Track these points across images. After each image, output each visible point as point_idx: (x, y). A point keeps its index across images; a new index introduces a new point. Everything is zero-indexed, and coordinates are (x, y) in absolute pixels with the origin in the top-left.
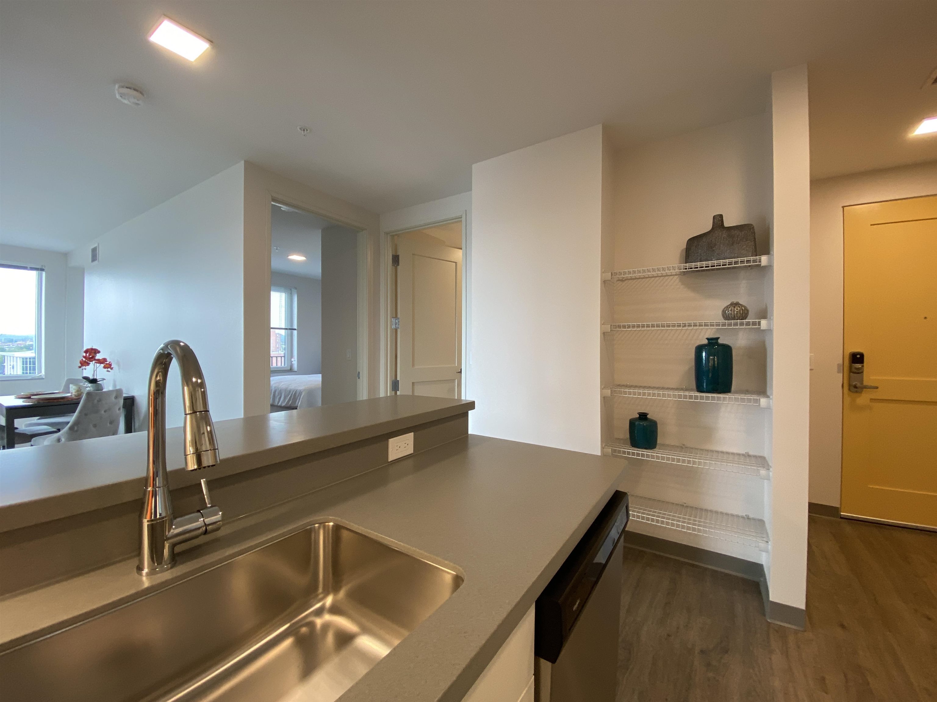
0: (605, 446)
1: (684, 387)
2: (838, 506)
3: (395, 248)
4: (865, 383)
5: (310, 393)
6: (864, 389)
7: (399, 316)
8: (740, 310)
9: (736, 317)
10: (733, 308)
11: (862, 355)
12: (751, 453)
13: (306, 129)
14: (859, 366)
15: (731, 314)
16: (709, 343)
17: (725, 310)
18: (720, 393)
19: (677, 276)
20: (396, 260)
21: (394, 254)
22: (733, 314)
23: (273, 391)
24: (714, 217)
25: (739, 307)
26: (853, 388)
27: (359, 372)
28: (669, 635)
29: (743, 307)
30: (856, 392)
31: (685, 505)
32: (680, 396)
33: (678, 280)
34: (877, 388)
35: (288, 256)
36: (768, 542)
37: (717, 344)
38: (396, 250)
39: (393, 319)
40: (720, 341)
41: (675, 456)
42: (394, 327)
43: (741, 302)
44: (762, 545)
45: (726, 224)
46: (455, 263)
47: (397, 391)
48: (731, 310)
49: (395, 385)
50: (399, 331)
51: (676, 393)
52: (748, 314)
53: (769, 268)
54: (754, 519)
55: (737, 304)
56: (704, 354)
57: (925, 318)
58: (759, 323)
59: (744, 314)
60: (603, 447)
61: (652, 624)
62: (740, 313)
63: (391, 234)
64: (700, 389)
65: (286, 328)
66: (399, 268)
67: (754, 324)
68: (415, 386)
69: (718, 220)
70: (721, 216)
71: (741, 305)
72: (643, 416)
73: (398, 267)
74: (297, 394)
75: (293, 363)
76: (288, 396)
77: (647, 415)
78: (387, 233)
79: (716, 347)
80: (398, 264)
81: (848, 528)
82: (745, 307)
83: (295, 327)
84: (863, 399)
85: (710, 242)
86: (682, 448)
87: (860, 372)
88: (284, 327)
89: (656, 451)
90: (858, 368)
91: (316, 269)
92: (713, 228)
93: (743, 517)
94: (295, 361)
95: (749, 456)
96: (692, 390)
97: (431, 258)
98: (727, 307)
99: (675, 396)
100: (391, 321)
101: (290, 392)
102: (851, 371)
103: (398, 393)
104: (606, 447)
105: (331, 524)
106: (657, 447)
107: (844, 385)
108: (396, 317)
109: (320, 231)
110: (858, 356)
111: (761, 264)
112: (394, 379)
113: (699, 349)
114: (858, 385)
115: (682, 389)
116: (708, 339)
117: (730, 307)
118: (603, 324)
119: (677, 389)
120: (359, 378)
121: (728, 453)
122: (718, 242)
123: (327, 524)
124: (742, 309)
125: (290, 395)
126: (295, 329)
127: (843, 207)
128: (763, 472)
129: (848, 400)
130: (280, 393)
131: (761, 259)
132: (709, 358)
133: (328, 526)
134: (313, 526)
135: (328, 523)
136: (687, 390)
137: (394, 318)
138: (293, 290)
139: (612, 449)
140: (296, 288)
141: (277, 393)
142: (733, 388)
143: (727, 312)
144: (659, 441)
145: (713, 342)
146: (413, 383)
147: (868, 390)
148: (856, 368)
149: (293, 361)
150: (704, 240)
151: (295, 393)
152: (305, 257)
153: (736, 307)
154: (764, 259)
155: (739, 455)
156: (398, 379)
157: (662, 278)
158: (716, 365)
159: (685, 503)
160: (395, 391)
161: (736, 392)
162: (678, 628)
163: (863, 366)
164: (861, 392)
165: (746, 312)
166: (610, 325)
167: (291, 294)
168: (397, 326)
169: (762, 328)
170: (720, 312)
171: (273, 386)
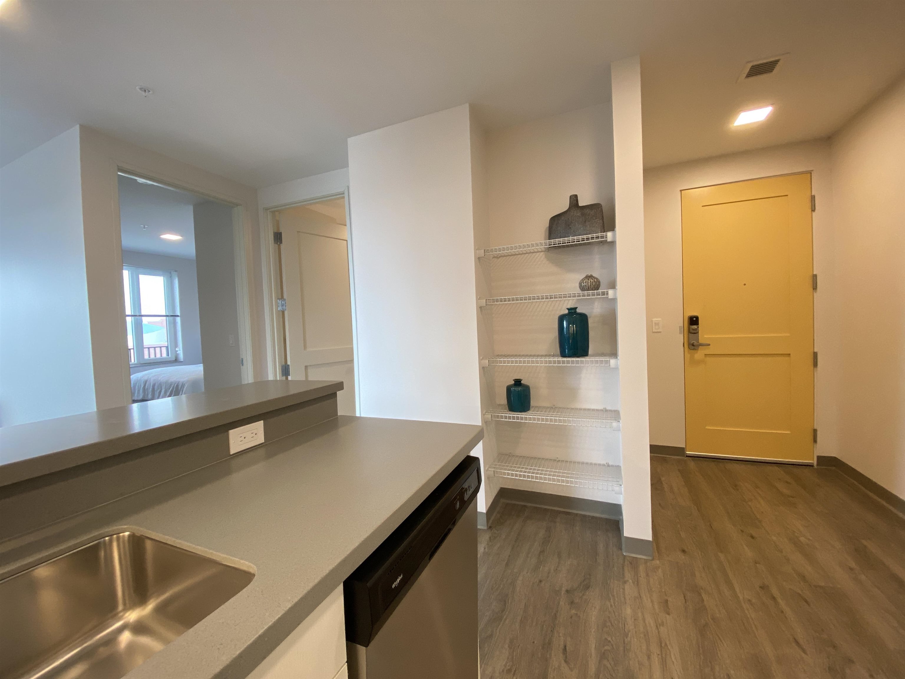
0: (486, 412)
1: (552, 353)
2: (684, 446)
3: (277, 224)
4: (701, 341)
5: (194, 384)
6: (700, 347)
7: (285, 296)
8: (593, 282)
9: (590, 289)
10: (587, 280)
11: (697, 318)
12: (609, 408)
13: (147, 90)
14: (695, 327)
15: (586, 286)
16: (569, 313)
17: (581, 282)
18: (578, 357)
19: (543, 253)
20: (278, 237)
21: (276, 231)
22: (587, 286)
23: (151, 385)
24: (570, 197)
25: (592, 279)
26: (692, 346)
27: (242, 359)
28: (540, 581)
29: (596, 279)
30: (694, 349)
31: (557, 460)
32: (550, 362)
33: (544, 256)
34: (709, 345)
35: (161, 235)
36: (621, 485)
37: (575, 312)
38: (278, 227)
39: (278, 300)
40: (578, 311)
41: (544, 416)
42: (280, 308)
43: (594, 275)
44: (617, 489)
45: (581, 204)
46: (346, 241)
47: (288, 376)
48: (586, 282)
49: (286, 370)
50: (286, 313)
51: (547, 359)
52: (600, 285)
53: (613, 243)
54: (612, 466)
55: (591, 277)
56: (565, 323)
57: (745, 284)
58: (607, 294)
59: (596, 286)
60: (484, 414)
61: (527, 573)
62: (593, 285)
63: (270, 210)
64: (563, 355)
65: (167, 314)
66: (283, 246)
67: (603, 293)
68: (309, 370)
69: (574, 199)
70: (576, 196)
71: (594, 277)
72: (518, 382)
73: (281, 245)
74: (180, 387)
75: (177, 352)
76: (170, 389)
77: (521, 381)
78: (267, 209)
79: (575, 316)
80: (281, 242)
81: (692, 464)
82: (597, 279)
83: (178, 313)
84: (700, 354)
85: (567, 220)
86: (553, 408)
87: (696, 332)
88: (164, 314)
89: (529, 413)
90: (695, 329)
91: (191, 250)
92: (570, 208)
93: (604, 465)
94: (180, 350)
95: (606, 411)
96: (557, 356)
97: (319, 236)
98: (583, 280)
99: (546, 362)
100: (276, 302)
101: (171, 385)
102: (689, 332)
103: (290, 378)
104: (487, 414)
105: (127, 534)
106: (532, 409)
107: (685, 344)
108: (282, 298)
109: (191, 208)
110: (695, 319)
111: (607, 240)
112: (284, 363)
113: (561, 319)
114: (695, 343)
115: (550, 356)
116: (568, 309)
117: (584, 280)
118: (479, 299)
119: (546, 356)
120: (243, 365)
121: (589, 410)
122: (573, 220)
123: (121, 534)
124: (595, 281)
125: (171, 388)
126: (178, 316)
127: (681, 191)
128: (615, 424)
129: (688, 356)
130: (160, 385)
131: (607, 236)
132: (570, 326)
133: (124, 536)
134: (103, 540)
135: (123, 533)
136: (554, 356)
137: (280, 299)
138: (172, 272)
139: (491, 415)
140: (176, 271)
141: (156, 387)
142: (590, 352)
143: (582, 284)
144: (532, 403)
145: (572, 311)
146: (306, 367)
147: (705, 347)
148: (693, 330)
149: (177, 351)
150: (563, 218)
151: (177, 386)
152: (182, 236)
153: (590, 279)
154: (609, 234)
155: (597, 410)
156: (288, 364)
157: (530, 254)
158: (575, 332)
159: (558, 458)
160: (286, 376)
161: (593, 356)
162: (549, 573)
163: (698, 327)
164: (698, 349)
165: (598, 284)
166: (485, 300)
167: (170, 277)
168: (284, 307)
169: (609, 298)
170: (578, 285)
171: (151, 379)
